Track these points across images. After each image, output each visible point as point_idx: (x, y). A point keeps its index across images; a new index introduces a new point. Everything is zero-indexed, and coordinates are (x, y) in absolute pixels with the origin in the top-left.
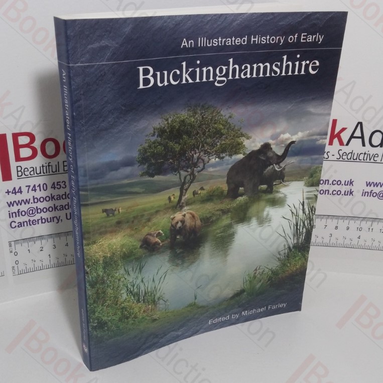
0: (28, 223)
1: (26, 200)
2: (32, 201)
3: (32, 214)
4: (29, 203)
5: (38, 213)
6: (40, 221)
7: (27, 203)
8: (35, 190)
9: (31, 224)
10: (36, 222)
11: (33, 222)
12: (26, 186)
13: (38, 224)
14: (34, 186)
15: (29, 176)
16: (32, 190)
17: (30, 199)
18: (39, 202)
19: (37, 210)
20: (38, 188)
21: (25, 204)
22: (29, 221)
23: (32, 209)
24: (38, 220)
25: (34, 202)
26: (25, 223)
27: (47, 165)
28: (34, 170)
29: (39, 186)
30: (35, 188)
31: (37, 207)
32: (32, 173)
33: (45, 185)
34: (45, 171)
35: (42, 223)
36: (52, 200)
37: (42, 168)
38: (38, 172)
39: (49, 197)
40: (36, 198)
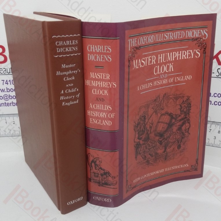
0: (5, 104)
1: (3, 89)
2: (6, 90)
3: (7, 99)
4: (4, 92)
5: (10, 99)
6: (12, 104)
7: (3, 91)
8: (7, 84)
9: (6, 105)
10: (9, 104)
11: (7, 105)
12: (2, 80)
13: (11, 106)
14: (7, 81)
15: (3, 74)
16: (6, 83)
17: (4, 89)
19: (10, 96)
20: (9, 82)
21: (2, 92)
22: (5, 103)
23: (6, 95)
24: (11, 103)
25: (7, 92)
26: (3, 104)
28: (6, 70)
29: (10, 81)
31: (9, 95)
32: (5, 72)
35: (13, 105)
38: (9, 72)
40: (8, 89)
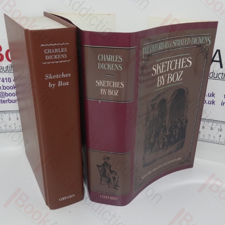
18: (6, 89)
27: (10, 66)
30: (3, 80)
33: (9, 79)
34: (9, 70)
36: (14, 89)
37: (7, 68)
39: (13, 87)
